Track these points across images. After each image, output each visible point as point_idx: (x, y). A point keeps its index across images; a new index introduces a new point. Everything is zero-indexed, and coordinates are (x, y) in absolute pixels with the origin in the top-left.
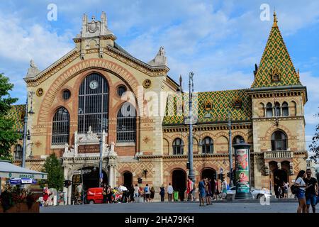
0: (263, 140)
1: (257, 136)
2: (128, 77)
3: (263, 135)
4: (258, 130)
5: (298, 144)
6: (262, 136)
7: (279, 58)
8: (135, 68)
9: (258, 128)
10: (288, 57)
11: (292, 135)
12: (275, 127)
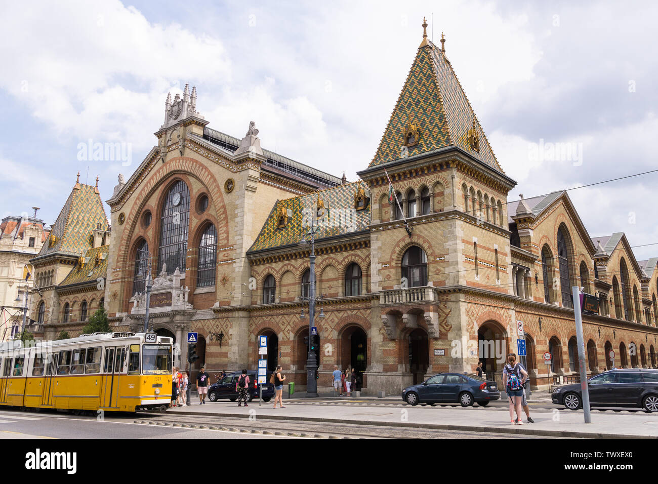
0: (386, 268)
1: (376, 260)
2: (208, 178)
3: (387, 258)
4: (380, 248)
5: (447, 270)
6: (384, 260)
7: (422, 103)
8: (217, 163)
9: (379, 244)
10: (436, 97)
11: (437, 252)
12: (408, 240)
